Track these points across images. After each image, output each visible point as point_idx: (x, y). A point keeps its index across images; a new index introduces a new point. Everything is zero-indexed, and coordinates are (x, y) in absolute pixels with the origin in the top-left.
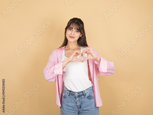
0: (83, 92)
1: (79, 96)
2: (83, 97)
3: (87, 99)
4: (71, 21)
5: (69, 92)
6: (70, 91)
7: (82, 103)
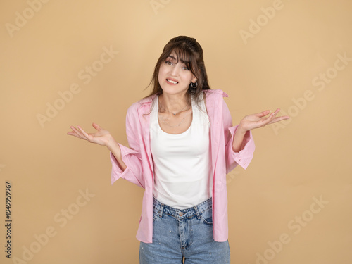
0: (196, 208)
1: (186, 219)
2: (194, 220)
3: (203, 225)
4: (172, 44)
5: (162, 208)
6: (165, 207)
7: (191, 236)
